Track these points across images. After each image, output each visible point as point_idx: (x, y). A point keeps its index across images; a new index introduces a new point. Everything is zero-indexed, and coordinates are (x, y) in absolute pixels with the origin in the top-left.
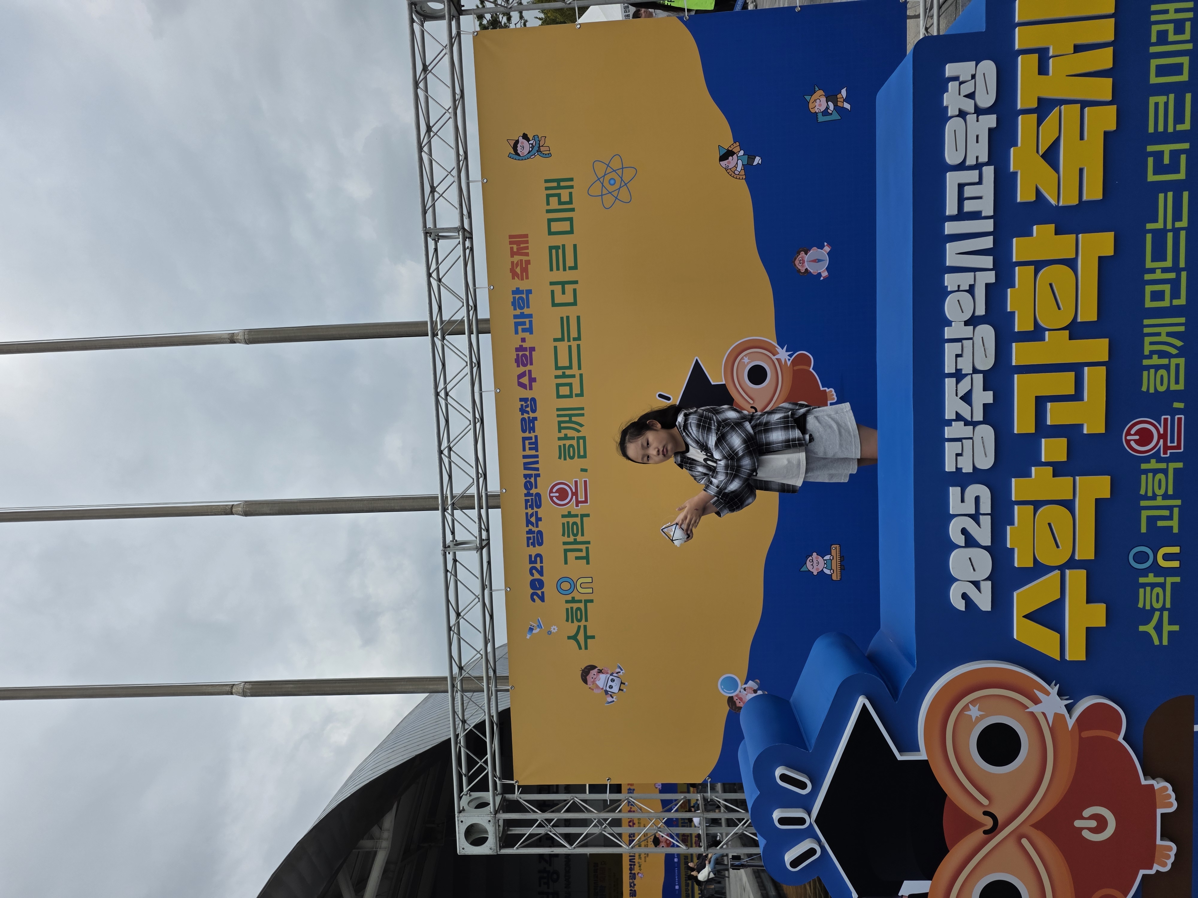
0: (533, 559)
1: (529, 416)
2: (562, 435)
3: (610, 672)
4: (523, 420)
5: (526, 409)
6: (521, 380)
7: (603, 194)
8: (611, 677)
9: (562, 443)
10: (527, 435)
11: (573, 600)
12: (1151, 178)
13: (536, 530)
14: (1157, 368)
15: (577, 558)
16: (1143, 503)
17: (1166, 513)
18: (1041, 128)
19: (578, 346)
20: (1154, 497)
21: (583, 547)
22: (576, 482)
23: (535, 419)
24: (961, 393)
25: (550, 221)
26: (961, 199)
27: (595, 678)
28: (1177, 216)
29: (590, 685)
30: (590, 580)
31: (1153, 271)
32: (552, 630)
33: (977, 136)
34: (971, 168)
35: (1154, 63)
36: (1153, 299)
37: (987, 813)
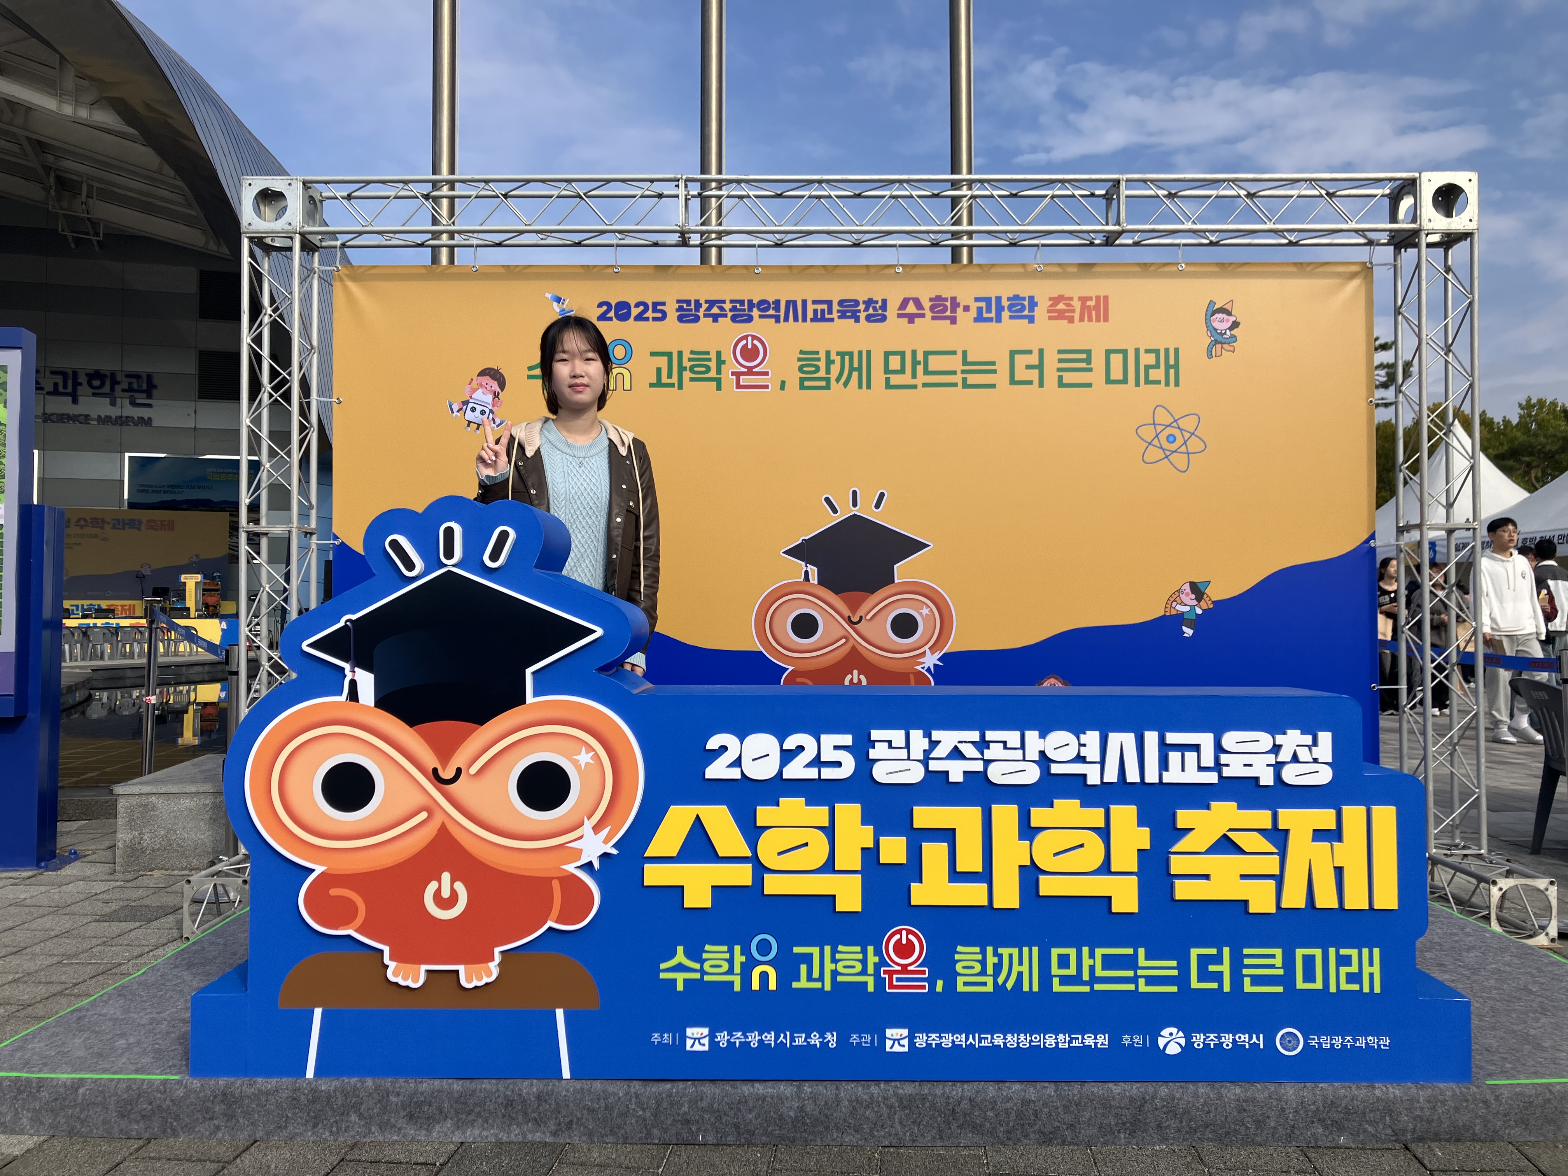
0: (659, 307)
1: (862, 311)
4: (857, 303)
5: (871, 308)
6: (911, 303)
7: (1156, 426)
10: (836, 307)
13: (701, 313)
15: (659, 370)
16: (828, 949)
18: (1257, 833)
19: (955, 385)
20: (834, 961)
21: (675, 379)
22: (766, 374)
23: (857, 320)
24: (961, 747)
25: (1124, 352)
26: (1180, 747)
27: (486, 388)
28: (1150, 981)
29: (477, 379)
30: (627, 387)
31: (1092, 955)
33: (1250, 765)
34: (1217, 759)
35: (1318, 953)
36: (1060, 956)
37: (459, 771)
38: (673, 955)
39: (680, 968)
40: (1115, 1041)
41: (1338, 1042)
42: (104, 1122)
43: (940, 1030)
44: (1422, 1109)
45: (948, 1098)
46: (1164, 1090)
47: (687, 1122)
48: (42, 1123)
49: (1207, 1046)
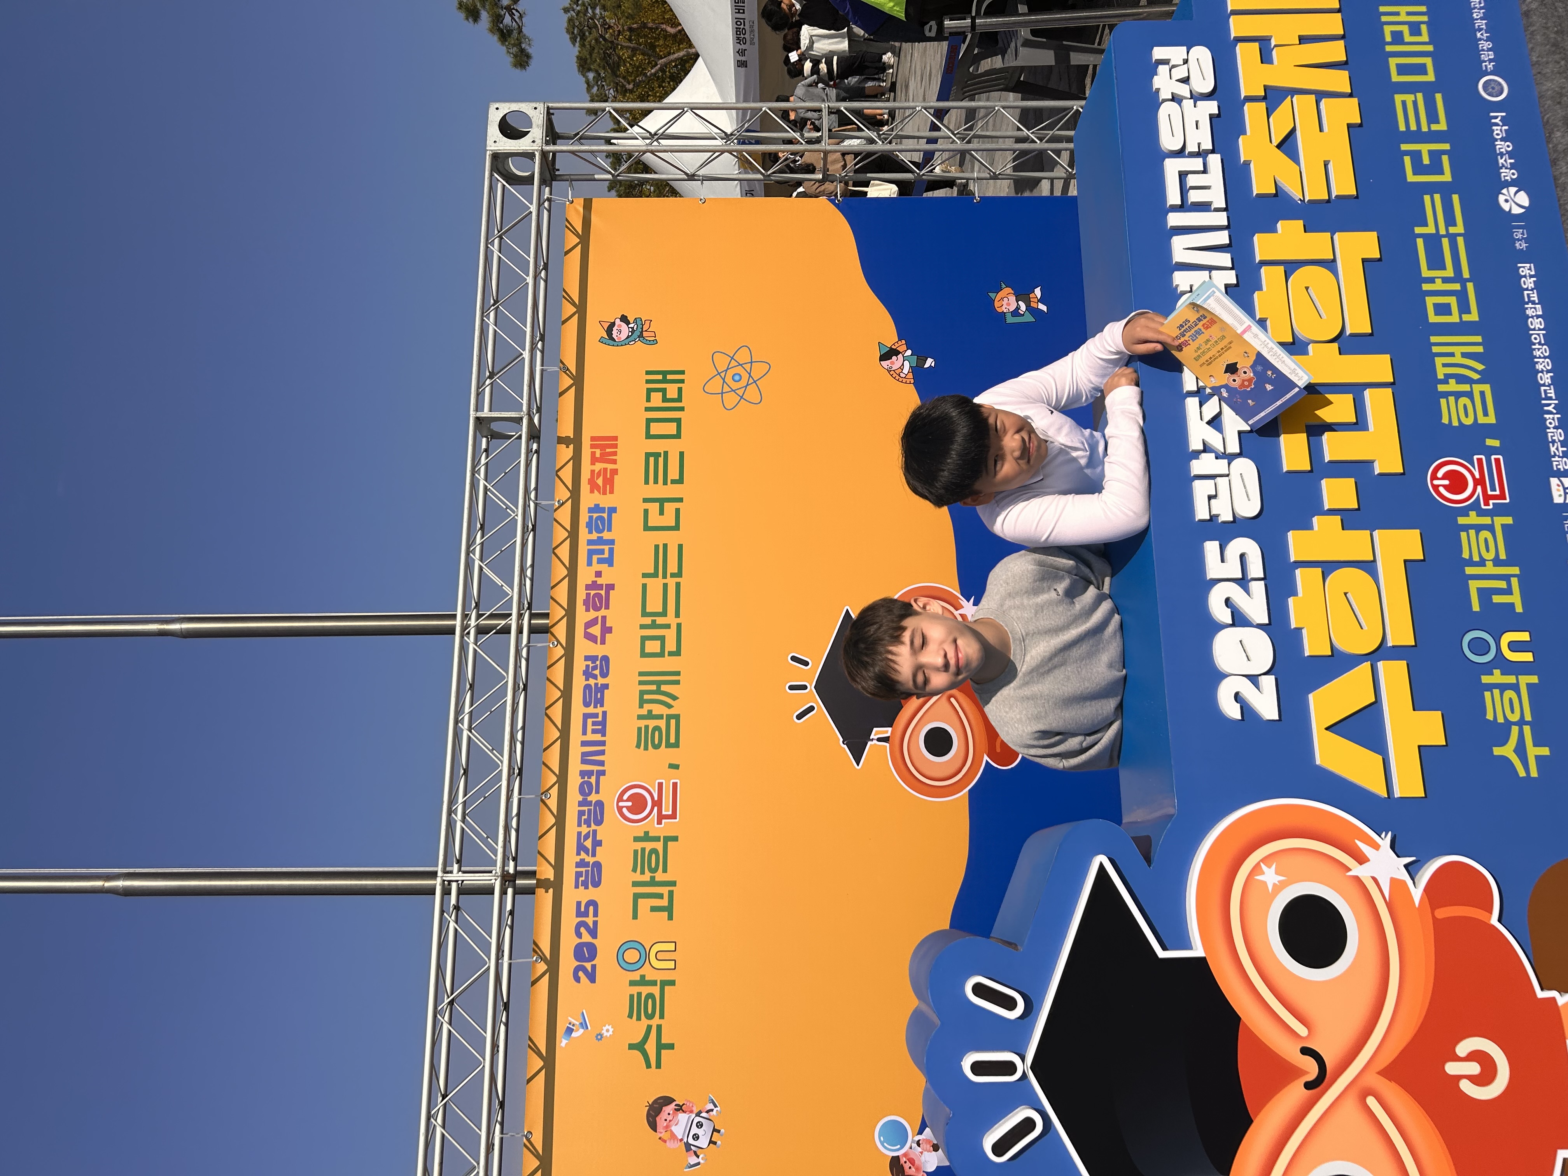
0: (583, 909)
1: (596, 681)
2: (644, 712)
3: (696, 1111)
4: (588, 687)
5: (594, 672)
6: (590, 630)
7: (724, 391)
8: (698, 1119)
9: (643, 723)
10: (591, 710)
11: (643, 981)
12: (1411, 178)
13: (590, 860)
14: (1458, 395)
15: (654, 909)
16: (1469, 571)
17: (1503, 584)
18: (1271, 120)
19: (678, 585)
20: (1482, 563)
21: (665, 890)
22: (660, 785)
23: (606, 686)
24: (1208, 416)
25: (649, 421)
26: (1184, 191)
27: (670, 1121)
28: (1450, 221)
29: (661, 1133)
30: (671, 947)
31: (1432, 280)
32: (604, 1032)
33: (1197, 122)
34: (1192, 155)
35: (1393, 62)
36: (1437, 313)
37: (1306, 1052)
38: (1505, 761)
39: (1521, 752)
40: (1525, 257)
41: (1485, 45)
43: (1544, 442)
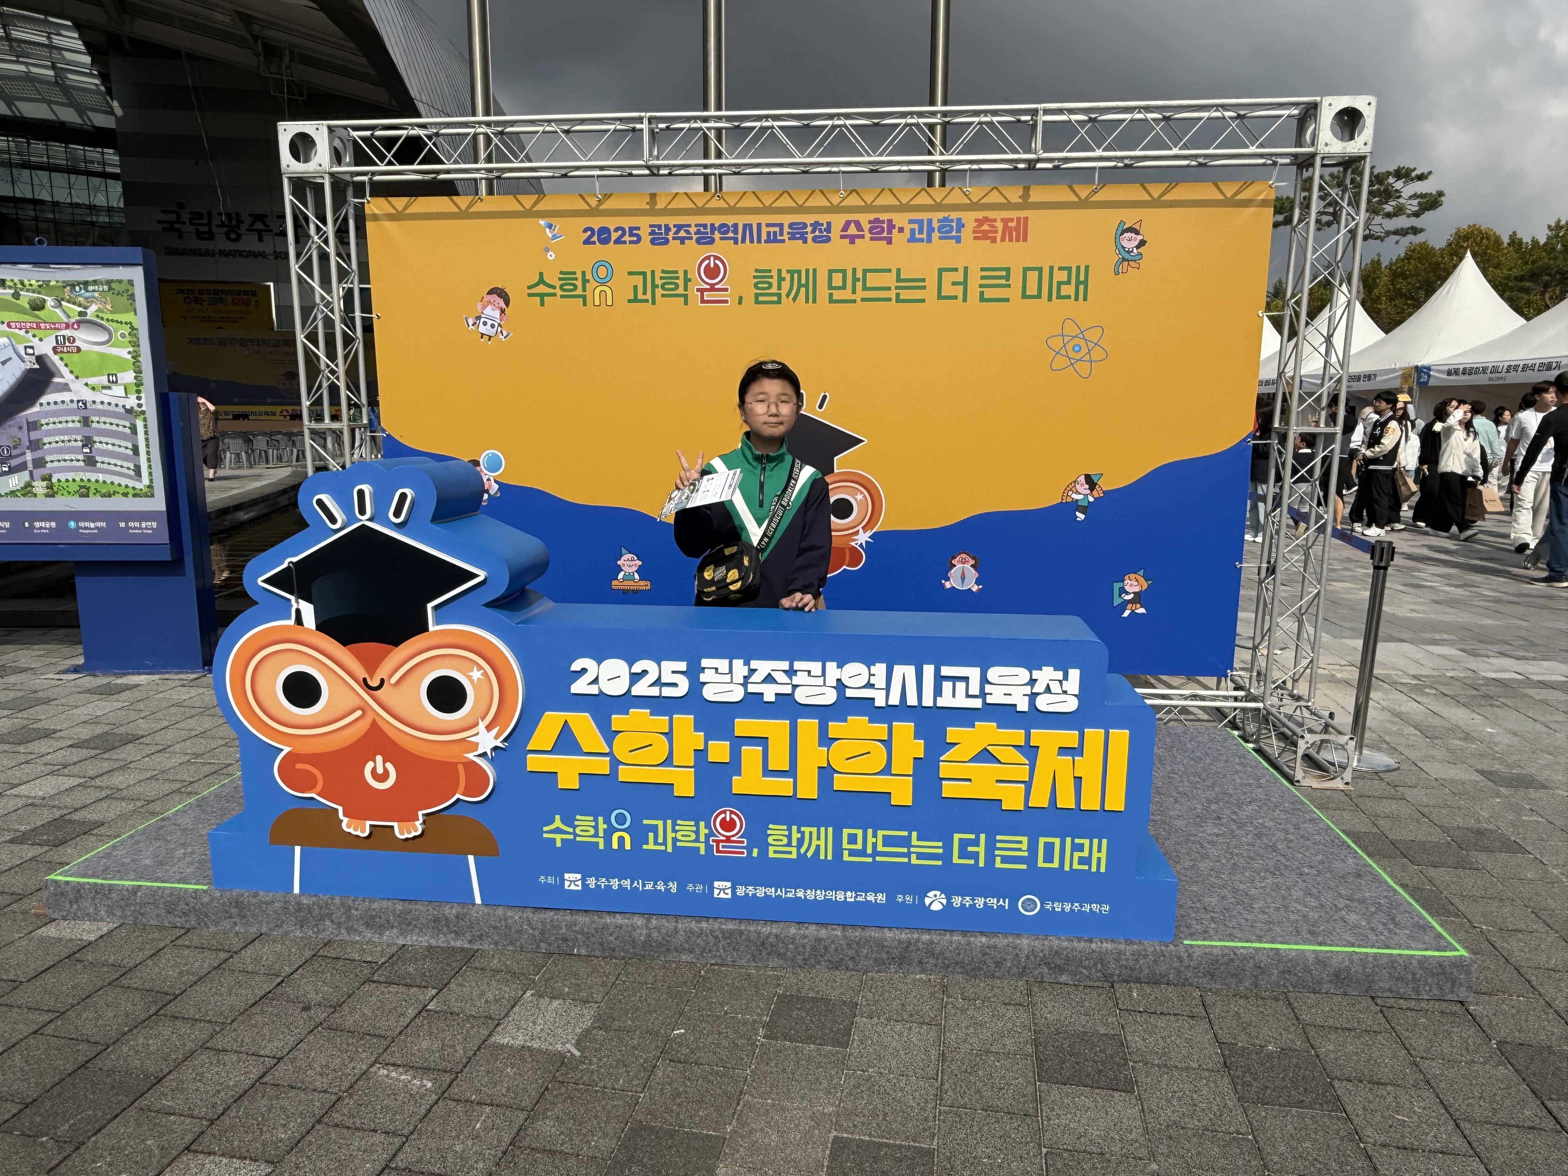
0: (634, 232)
1: (809, 233)
2: (784, 274)
3: (502, 322)
4: (805, 226)
5: (817, 231)
6: (852, 226)
7: (1064, 337)
8: (496, 325)
10: (786, 229)
11: (585, 281)
12: (957, 837)
13: (670, 237)
14: (789, 837)
15: (635, 287)
16: (669, 822)
17: (660, 840)
18: (1012, 748)
19: (890, 300)
20: (674, 831)
21: (649, 296)
23: (805, 241)
24: (774, 674)
25: (1040, 270)
26: (954, 679)
27: (495, 304)
28: (920, 856)
29: (486, 298)
30: (609, 303)
31: (875, 835)
32: (551, 253)
33: (1010, 695)
34: (982, 688)
35: (1057, 841)
36: (849, 835)
37: (382, 681)
38: (552, 821)
39: (558, 831)
40: (891, 898)
41: (1068, 907)
42: (158, 916)
43: (755, 885)
44: (1127, 960)
45: (759, 933)
46: (926, 937)
47: (565, 940)
48: (114, 915)
49: (962, 906)
